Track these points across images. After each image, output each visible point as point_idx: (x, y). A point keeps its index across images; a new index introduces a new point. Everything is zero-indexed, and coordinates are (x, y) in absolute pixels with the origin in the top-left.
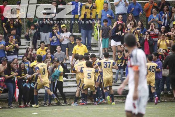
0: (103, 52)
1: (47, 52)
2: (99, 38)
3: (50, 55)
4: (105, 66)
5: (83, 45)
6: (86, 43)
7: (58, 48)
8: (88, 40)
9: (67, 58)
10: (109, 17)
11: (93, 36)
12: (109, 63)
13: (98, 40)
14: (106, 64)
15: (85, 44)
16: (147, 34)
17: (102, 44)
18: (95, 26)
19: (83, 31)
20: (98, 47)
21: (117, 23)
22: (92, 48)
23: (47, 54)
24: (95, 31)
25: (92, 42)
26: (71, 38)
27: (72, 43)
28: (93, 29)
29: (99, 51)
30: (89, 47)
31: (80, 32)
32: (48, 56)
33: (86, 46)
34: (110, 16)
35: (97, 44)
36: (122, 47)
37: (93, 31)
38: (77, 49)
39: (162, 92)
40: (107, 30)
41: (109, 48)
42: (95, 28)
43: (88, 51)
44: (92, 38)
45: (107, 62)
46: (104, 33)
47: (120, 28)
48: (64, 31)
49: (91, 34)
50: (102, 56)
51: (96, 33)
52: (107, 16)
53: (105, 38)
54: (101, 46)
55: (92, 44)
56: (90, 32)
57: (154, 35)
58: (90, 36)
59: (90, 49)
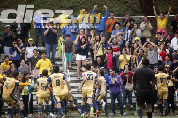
0: (67, 66)
1: (11, 66)
2: (63, 52)
3: (14, 69)
4: (88, 78)
5: (47, 59)
6: (51, 57)
7: (22, 62)
8: (52, 54)
9: (31, 72)
10: (73, 33)
11: (57, 50)
12: (92, 76)
13: (62, 55)
14: (89, 76)
15: (49, 58)
16: (110, 50)
17: (66, 58)
18: (59, 41)
19: (47, 45)
20: (62, 61)
21: (79, 37)
22: (56, 62)
23: (11, 68)
24: (59, 45)
25: (56, 56)
26: (35, 52)
27: (35, 57)
28: (57, 43)
29: (63, 65)
30: (53, 61)
31: (44, 46)
32: (12, 69)
33: (50, 60)
34: (74, 31)
35: (61, 59)
36: (86, 62)
37: (57, 46)
38: (42, 63)
39: (125, 105)
40: (70, 45)
41: (73, 62)
42: (59, 42)
43: (52, 65)
44: (57, 52)
45: (90, 74)
46: (68, 48)
47: (83, 41)
48: (31, 45)
49: (56, 48)
50: (66, 70)
51: (60, 48)
52: (71, 31)
53: (68, 53)
54: (65, 61)
55: (57, 58)
56: (54, 46)
57: (117, 49)
58: (54, 50)
59: (54, 63)
